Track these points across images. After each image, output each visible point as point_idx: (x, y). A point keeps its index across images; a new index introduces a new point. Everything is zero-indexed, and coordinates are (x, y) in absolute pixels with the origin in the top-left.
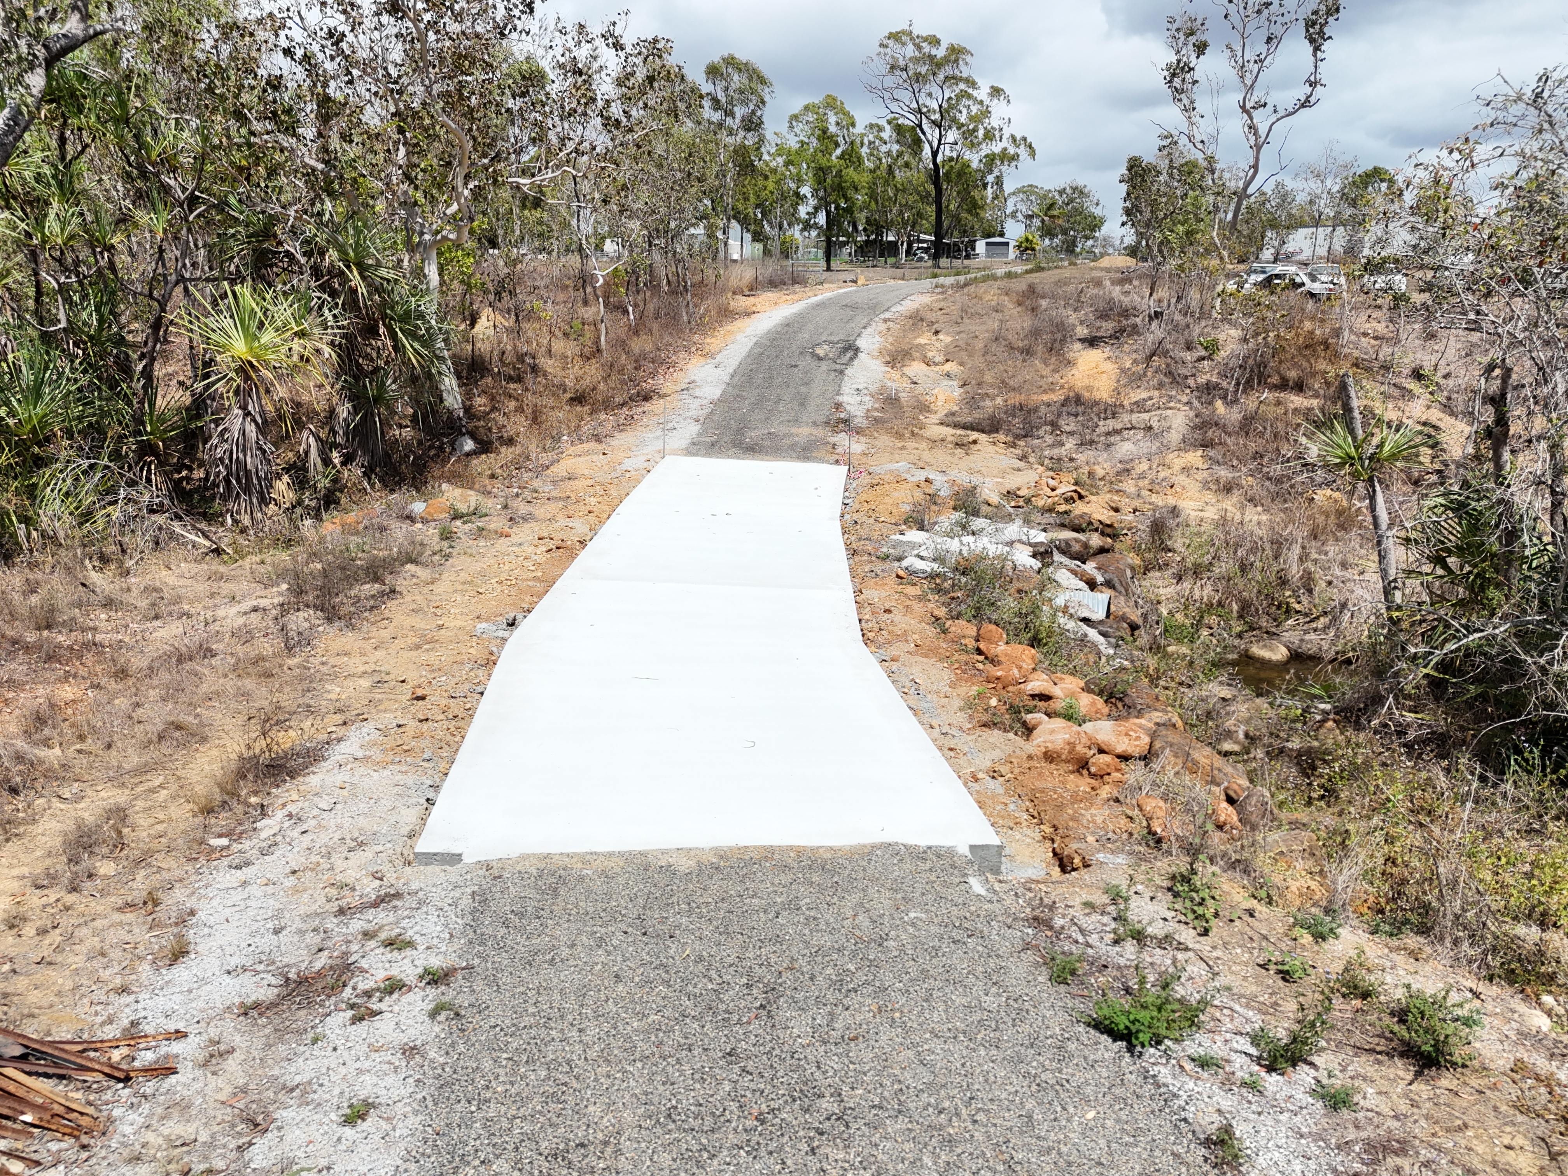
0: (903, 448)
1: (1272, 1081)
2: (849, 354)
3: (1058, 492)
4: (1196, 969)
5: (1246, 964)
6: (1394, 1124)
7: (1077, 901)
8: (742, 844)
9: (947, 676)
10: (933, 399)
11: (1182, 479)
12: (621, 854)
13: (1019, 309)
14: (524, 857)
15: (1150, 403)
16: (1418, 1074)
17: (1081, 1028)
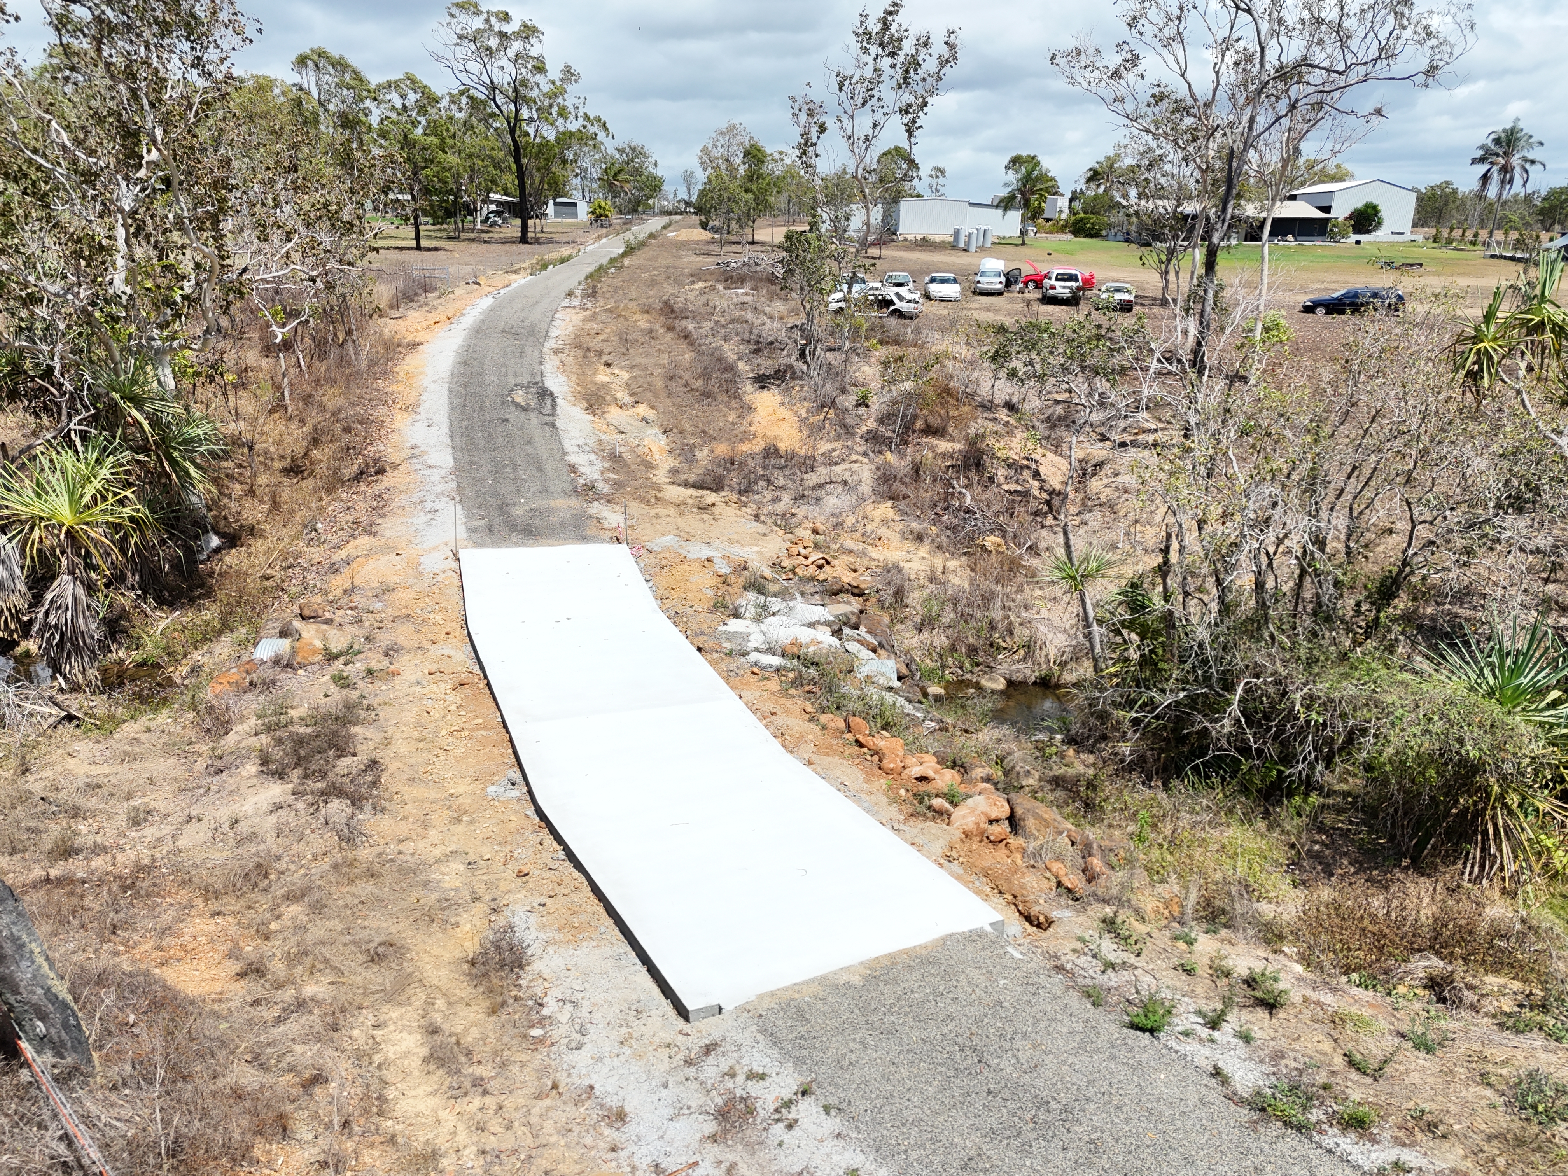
0: (657, 516)
1: (1216, 1034)
2: (549, 402)
3: (811, 560)
4: (1147, 979)
5: (1166, 969)
6: (1272, 1043)
7: (1067, 950)
8: (874, 956)
9: (859, 774)
10: (646, 450)
11: (883, 531)
12: (813, 981)
13: (671, 335)
14: (761, 997)
15: (835, 454)
16: (1271, 1014)
17: (1125, 1030)
